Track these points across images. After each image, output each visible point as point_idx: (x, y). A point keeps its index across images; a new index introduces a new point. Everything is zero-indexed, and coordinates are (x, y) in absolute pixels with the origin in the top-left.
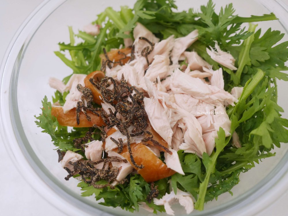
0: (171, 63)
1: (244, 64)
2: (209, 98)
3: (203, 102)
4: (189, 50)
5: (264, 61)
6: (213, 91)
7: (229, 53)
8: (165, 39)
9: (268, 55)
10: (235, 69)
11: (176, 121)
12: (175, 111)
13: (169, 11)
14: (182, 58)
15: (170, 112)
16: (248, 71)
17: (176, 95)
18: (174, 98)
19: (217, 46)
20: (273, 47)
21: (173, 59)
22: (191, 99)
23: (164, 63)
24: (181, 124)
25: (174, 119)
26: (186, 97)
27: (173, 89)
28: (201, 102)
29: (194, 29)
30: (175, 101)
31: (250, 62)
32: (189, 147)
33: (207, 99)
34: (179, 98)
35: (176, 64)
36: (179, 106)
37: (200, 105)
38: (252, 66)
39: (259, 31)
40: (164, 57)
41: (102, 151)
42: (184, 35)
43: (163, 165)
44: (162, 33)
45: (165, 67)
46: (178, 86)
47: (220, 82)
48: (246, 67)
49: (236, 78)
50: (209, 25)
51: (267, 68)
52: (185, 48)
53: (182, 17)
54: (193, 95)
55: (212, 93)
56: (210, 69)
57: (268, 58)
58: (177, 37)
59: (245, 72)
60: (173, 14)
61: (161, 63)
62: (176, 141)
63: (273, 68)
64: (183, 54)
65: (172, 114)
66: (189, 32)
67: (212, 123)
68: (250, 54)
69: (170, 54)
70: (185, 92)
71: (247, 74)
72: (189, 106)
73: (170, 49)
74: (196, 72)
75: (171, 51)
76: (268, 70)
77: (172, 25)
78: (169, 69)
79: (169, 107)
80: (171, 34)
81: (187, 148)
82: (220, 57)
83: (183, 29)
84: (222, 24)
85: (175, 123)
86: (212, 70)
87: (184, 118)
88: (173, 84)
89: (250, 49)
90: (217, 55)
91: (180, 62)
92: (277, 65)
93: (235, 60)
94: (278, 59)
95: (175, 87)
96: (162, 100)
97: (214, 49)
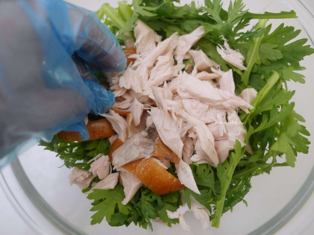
0: (176, 63)
1: (254, 63)
2: (221, 105)
3: (213, 108)
4: (193, 48)
5: (276, 60)
6: (225, 97)
7: (239, 51)
8: (168, 37)
9: (280, 54)
10: (245, 68)
11: (186, 130)
12: (185, 120)
13: (171, 5)
14: (187, 57)
15: (181, 122)
16: (257, 70)
17: (183, 101)
18: (182, 103)
19: (226, 45)
20: (286, 44)
21: (177, 58)
22: (201, 105)
23: (168, 64)
24: (191, 133)
25: (184, 128)
26: (195, 103)
27: (181, 94)
28: (211, 107)
29: (200, 25)
30: (183, 107)
31: (260, 61)
32: (201, 158)
33: (218, 106)
34: (187, 104)
35: (181, 64)
36: (189, 114)
37: (210, 111)
38: (262, 65)
39: (270, 26)
40: (168, 57)
41: (110, 165)
42: (188, 32)
43: (175, 180)
44: (165, 30)
45: (170, 68)
46: (186, 91)
47: (230, 85)
48: (256, 66)
49: (245, 78)
50: (217, 21)
51: (279, 68)
52: (190, 47)
53: (184, 12)
54: (203, 100)
55: (225, 100)
56: (218, 69)
57: (280, 56)
58: (181, 35)
59: (254, 72)
60: (175, 9)
61: (166, 64)
62: (186, 149)
63: (285, 67)
64: (187, 53)
65: (182, 124)
66: (194, 28)
67: (225, 132)
68: (259, 52)
69: (173, 53)
70: (194, 97)
71: (255, 73)
72: (199, 112)
73: (174, 47)
74: (204, 74)
75: (175, 50)
76: (280, 70)
77: (175, 22)
78: (174, 70)
79: (179, 116)
80: (175, 31)
81: (199, 159)
82: (230, 57)
83: (187, 25)
84: (232, 21)
85: (185, 132)
86: (220, 70)
87: (195, 127)
88: (180, 89)
89: (260, 47)
90: (227, 54)
91: (185, 61)
92: (289, 64)
93: (244, 59)
94: (292, 58)
95: (183, 92)
96: (172, 110)
97: (224, 47)
